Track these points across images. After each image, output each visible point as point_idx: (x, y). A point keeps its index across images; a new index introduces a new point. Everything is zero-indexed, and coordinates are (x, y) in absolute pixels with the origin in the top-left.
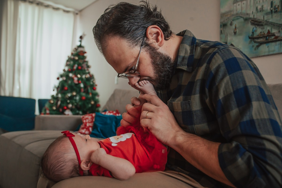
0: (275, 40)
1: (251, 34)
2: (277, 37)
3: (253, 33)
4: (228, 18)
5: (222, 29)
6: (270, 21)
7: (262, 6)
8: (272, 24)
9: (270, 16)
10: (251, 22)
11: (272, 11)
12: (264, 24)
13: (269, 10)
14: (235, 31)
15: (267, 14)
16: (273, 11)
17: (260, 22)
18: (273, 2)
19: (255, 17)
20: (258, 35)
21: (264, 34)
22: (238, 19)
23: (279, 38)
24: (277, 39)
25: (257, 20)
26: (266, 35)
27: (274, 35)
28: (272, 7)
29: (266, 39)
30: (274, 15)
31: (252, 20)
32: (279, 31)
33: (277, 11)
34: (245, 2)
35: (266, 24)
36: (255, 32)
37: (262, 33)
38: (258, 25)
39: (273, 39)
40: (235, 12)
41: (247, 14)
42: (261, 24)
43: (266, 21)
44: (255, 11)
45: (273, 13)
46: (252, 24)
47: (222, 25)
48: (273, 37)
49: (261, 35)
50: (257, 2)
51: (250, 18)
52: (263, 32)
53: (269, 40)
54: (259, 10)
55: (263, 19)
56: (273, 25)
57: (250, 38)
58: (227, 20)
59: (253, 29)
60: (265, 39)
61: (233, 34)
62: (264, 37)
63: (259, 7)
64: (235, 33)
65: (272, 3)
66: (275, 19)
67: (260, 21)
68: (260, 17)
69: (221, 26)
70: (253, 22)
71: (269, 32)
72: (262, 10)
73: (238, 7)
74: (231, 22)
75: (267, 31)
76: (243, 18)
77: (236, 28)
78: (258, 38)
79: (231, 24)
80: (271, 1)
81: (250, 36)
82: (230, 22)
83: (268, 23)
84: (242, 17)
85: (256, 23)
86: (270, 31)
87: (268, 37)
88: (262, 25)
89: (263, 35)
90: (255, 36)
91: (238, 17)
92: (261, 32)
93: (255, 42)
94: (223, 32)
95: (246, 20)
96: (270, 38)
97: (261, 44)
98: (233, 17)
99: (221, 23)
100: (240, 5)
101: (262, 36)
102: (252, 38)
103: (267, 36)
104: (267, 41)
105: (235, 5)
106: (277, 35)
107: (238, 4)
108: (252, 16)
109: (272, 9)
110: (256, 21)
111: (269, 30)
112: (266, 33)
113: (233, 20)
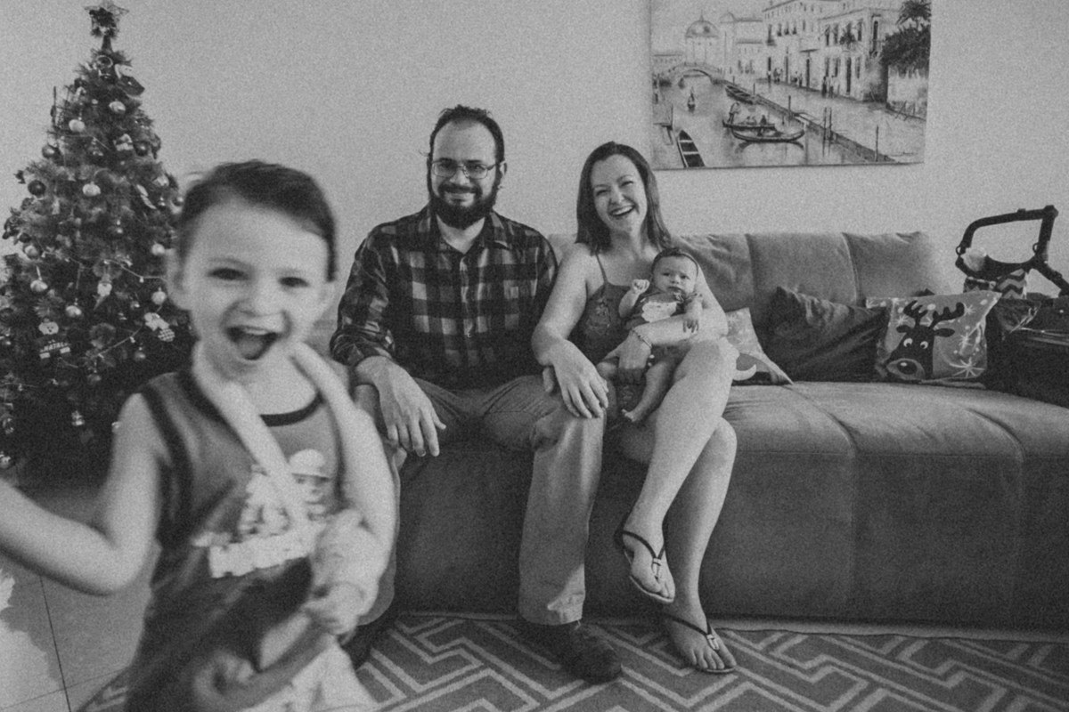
0: (776, 138)
1: (728, 116)
2: (778, 134)
3: (732, 115)
4: (674, 69)
5: (657, 91)
6: (766, 97)
7: (751, 62)
8: (770, 106)
9: (766, 86)
10: (727, 90)
11: (769, 77)
12: (754, 101)
13: (765, 76)
14: (691, 103)
15: (760, 80)
16: (772, 78)
17: (747, 95)
18: (772, 59)
19: (737, 82)
20: (742, 123)
21: (755, 123)
22: (698, 76)
23: (783, 137)
24: (780, 138)
25: (739, 88)
26: (759, 126)
27: (773, 128)
28: (769, 68)
29: (760, 134)
30: (775, 88)
31: (731, 88)
32: (783, 123)
33: (779, 80)
34: (713, 40)
35: (758, 103)
36: (736, 115)
37: (751, 121)
38: (743, 101)
39: (772, 136)
40: (690, 60)
41: (719, 71)
42: (749, 99)
43: (758, 95)
44: (735, 68)
45: (772, 84)
46: (731, 95)
47: (658, 82)
48: (771, 133)
49: (748, 123)
50: (740, 50)
51: (725, 82)
52: (753, 118)
53: (765, 138)
54: (744, 69)
55: (752, 89)
56: (772, 107)
57: (725, 125)
58: (669, 71)
59: (732, 107)
60: (757, 133)
61: (687, 108)
62: (756, 128)
63: (745, 63)
64: (691, 108)
65: (770, 61)
66: (776, 94)
67: (747, 92)
68: (746, 83)
69: (655, 83)
70: (730, 90)
71: (764, 120)
72: (749, 71)
73: (697, 47)
74: (682, 80)
75: (761, 117)
76: (710, 76)
77: (692, 96)
78: (742, 129)
79: (681, 85)
80: (768, 56)
81: (726, 122)
82: (677, 80)
83: (762, 102)
84: (707, 74)
85: (737, 94)
86: (766, 117)
87: (762, 131)
88: (751, 103)
89: (752, 124)
90: (736, 122)
91: (699, 73)
92: (748, 118)
93: (737, 136)
94: (660, 98)
95: (716, 82)
96: (766, 134)
97: (749, 141)
98: (686, 69)
99: (654, 75)
100: (702, 47)
101: (749, 126)
102: (731, 127)
103: (759, 129)
104: (760, 138)
105: (689, 40)
106: (779, 128)
107: (697, 40)
108: (728, 78)
109: (770, 73)
110: (739, 91)
111: (764, 116)
112: (759, 120)
113: (686, 76)
